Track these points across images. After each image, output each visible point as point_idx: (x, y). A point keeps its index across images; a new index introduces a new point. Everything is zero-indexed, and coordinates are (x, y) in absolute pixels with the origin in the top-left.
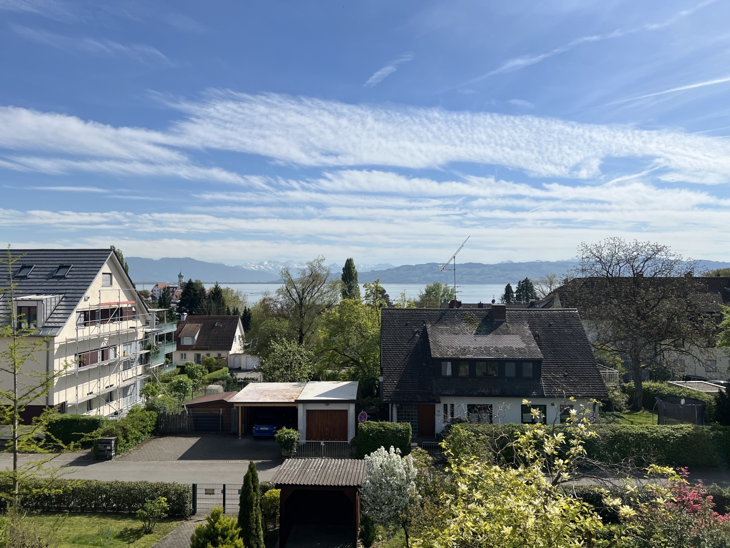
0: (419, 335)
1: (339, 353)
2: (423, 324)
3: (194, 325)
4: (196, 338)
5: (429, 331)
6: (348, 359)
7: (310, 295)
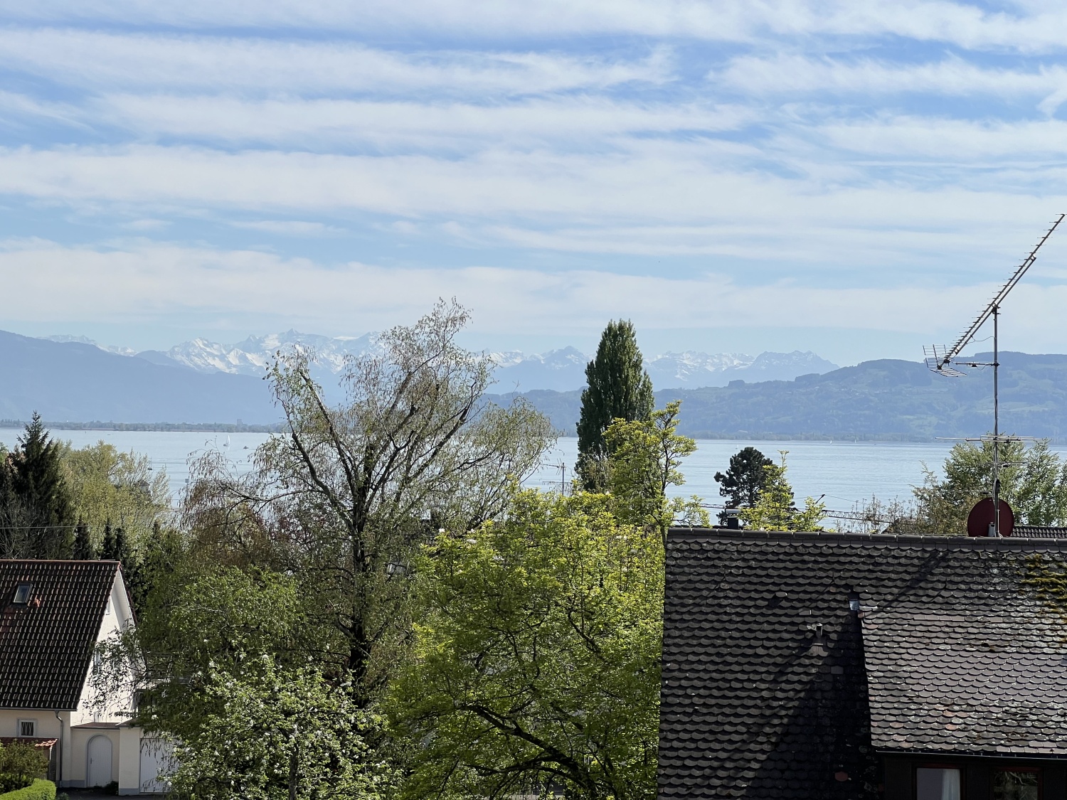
0: (825, 648)
1: (497, 724)
2: (847, 602)
5: (871, 629)
6: (534, 750)
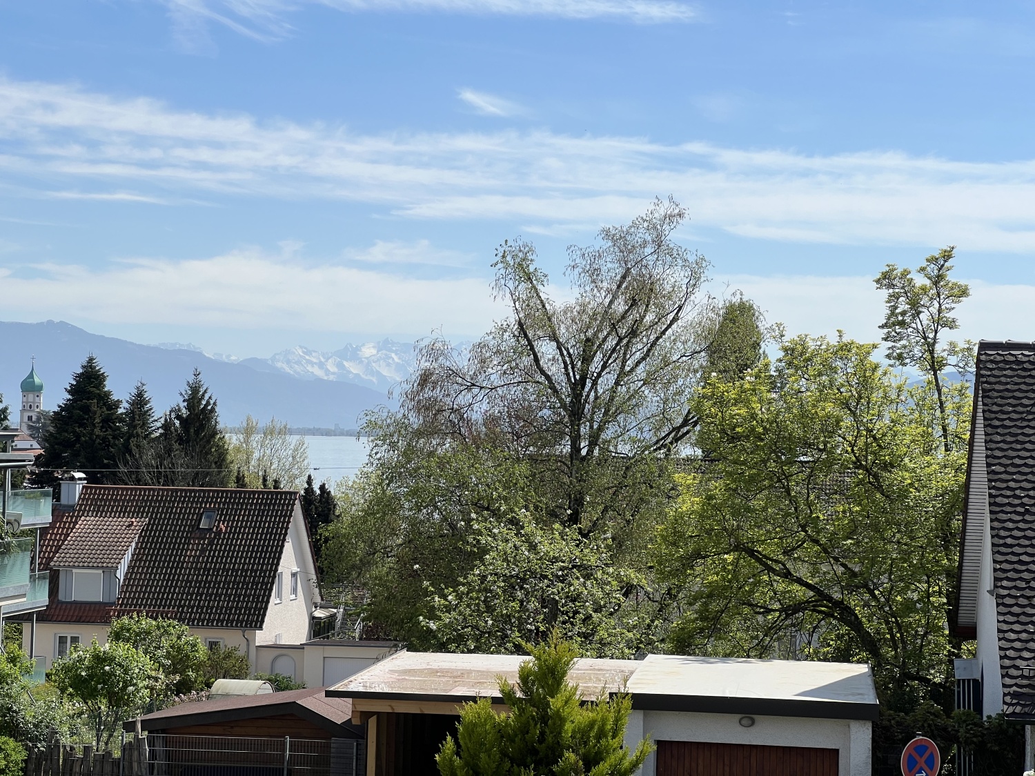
3: (116, 523)
4: (121, 574)
7: (615, 367)
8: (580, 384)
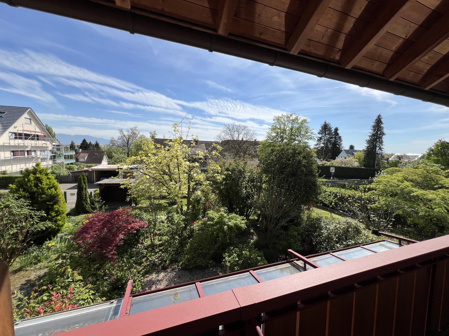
3: (85, 154)
4: (86, 159)
7: (132, 140)
8: (128, 142)
